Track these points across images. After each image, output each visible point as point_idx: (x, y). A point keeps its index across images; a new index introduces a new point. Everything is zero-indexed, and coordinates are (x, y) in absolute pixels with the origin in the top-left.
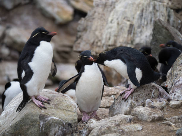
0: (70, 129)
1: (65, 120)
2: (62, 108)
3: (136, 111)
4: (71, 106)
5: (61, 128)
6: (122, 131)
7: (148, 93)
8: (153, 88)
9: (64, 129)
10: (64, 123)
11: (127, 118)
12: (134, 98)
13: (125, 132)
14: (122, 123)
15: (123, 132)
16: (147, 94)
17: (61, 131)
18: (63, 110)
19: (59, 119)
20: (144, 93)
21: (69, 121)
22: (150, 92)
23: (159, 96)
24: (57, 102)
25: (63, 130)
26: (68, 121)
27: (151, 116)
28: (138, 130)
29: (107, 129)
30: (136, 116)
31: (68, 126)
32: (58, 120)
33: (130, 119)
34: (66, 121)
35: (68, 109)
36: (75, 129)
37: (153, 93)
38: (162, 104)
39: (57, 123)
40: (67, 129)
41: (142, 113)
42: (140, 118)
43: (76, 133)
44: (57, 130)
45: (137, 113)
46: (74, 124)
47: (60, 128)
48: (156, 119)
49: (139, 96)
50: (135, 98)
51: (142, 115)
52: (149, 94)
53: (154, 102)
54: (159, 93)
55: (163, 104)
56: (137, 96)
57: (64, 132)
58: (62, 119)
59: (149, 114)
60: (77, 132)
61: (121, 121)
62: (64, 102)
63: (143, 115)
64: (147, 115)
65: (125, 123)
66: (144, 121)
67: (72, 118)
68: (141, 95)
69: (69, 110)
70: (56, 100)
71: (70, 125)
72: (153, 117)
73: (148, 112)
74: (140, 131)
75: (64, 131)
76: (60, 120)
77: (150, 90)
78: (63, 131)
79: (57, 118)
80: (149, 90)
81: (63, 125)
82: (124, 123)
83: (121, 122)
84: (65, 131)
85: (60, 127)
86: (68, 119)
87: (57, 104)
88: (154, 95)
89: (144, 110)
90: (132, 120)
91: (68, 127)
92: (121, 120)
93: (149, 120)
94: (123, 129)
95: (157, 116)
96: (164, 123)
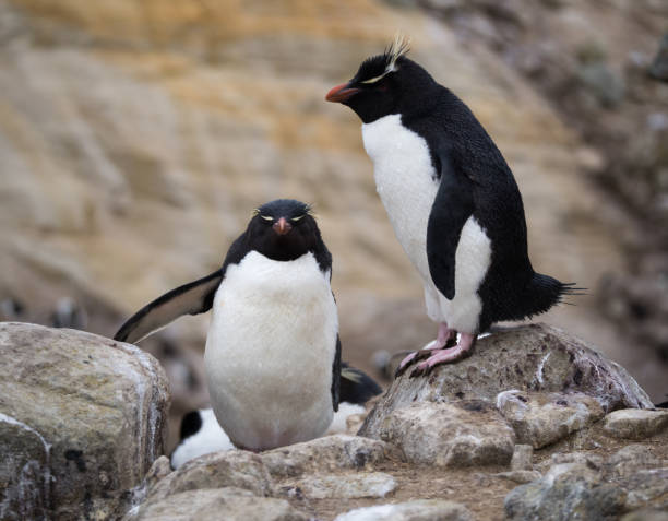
0: (78, 477)
1: (55, 433)
2: (56, 384)
3: (398, 420)
4: (106, 382)
5: (32, 467)
6: (297, 495)
7: (517, 366)
8: (544, 348)
9: (47, 476)
10: (48, 447)
11: (347, 445)
12: (442, 381)
13: (305, 500)
14: (315, 464)
15: (301, 499)
16: (513, 370)
17: (29, 482)
18: (64, 391)
19: (20, 424)
20: (497, 364)
21: (74, 440)
22: (529, 363)
23: (572, 385)
24: (48, 356)
25: (43, 479)
26: (69, 437)
27: (452, 442)
28: (371, 494)
29: (210, 471)
30: (398, 441)
31: (65, 460)
32: (15, 429)
33: (363, 452)
34: (58, 440)
35: (85, 391)
36: (104, 477)
37: (541, 367)
38: (565, 415)
39: (7, 442)
40: (64, 476)
41: (420, 429)
42: (409, 450)
43: (105, 496)
44: (13, 474)
45: (402, 428)
46: (96, 456)
47: (26, 468)
48: (473, 454)
49: (469, 377)
50: (447, 382)
51: (417, 436)
52: (518, 372)
53: (534, 405)
54: (571, 369)
55: (573, 414)
56: (463, 376)
57: (48, 488)
58: (38, 428)
59: (446, 431)
60: (109, 493)
61: (311, 454)
62: (81, 361)
63: (421, 438)
64: (436, 435)
65: (332, 467)
66: (423, 466)
67: (91, 428)
68: (484, 371)
69: (93, 394)
70: (45, 352)
71: (74, 455)
72: (459, 445)
73: (445, 424)
74: (378, 497)
75: (47, 481)
76: (28, 429)
77: (529, 355)
78: (41, 484)
79: (13, 421)
80: (523, 353)
81: (39, 453)
82: (328, 465)
83: (311, 458)
84: (52, 483)
85: (24, 462)
86: (71, 430)
87: (38, 366)
88: (544, 377)
89: (433, 417)
90: (371, 457)
91: (67, 464)
92: (316, 453)
93: (441, 461)
94: (302, 487)
95: (477, 440)
96: (504, 478)
